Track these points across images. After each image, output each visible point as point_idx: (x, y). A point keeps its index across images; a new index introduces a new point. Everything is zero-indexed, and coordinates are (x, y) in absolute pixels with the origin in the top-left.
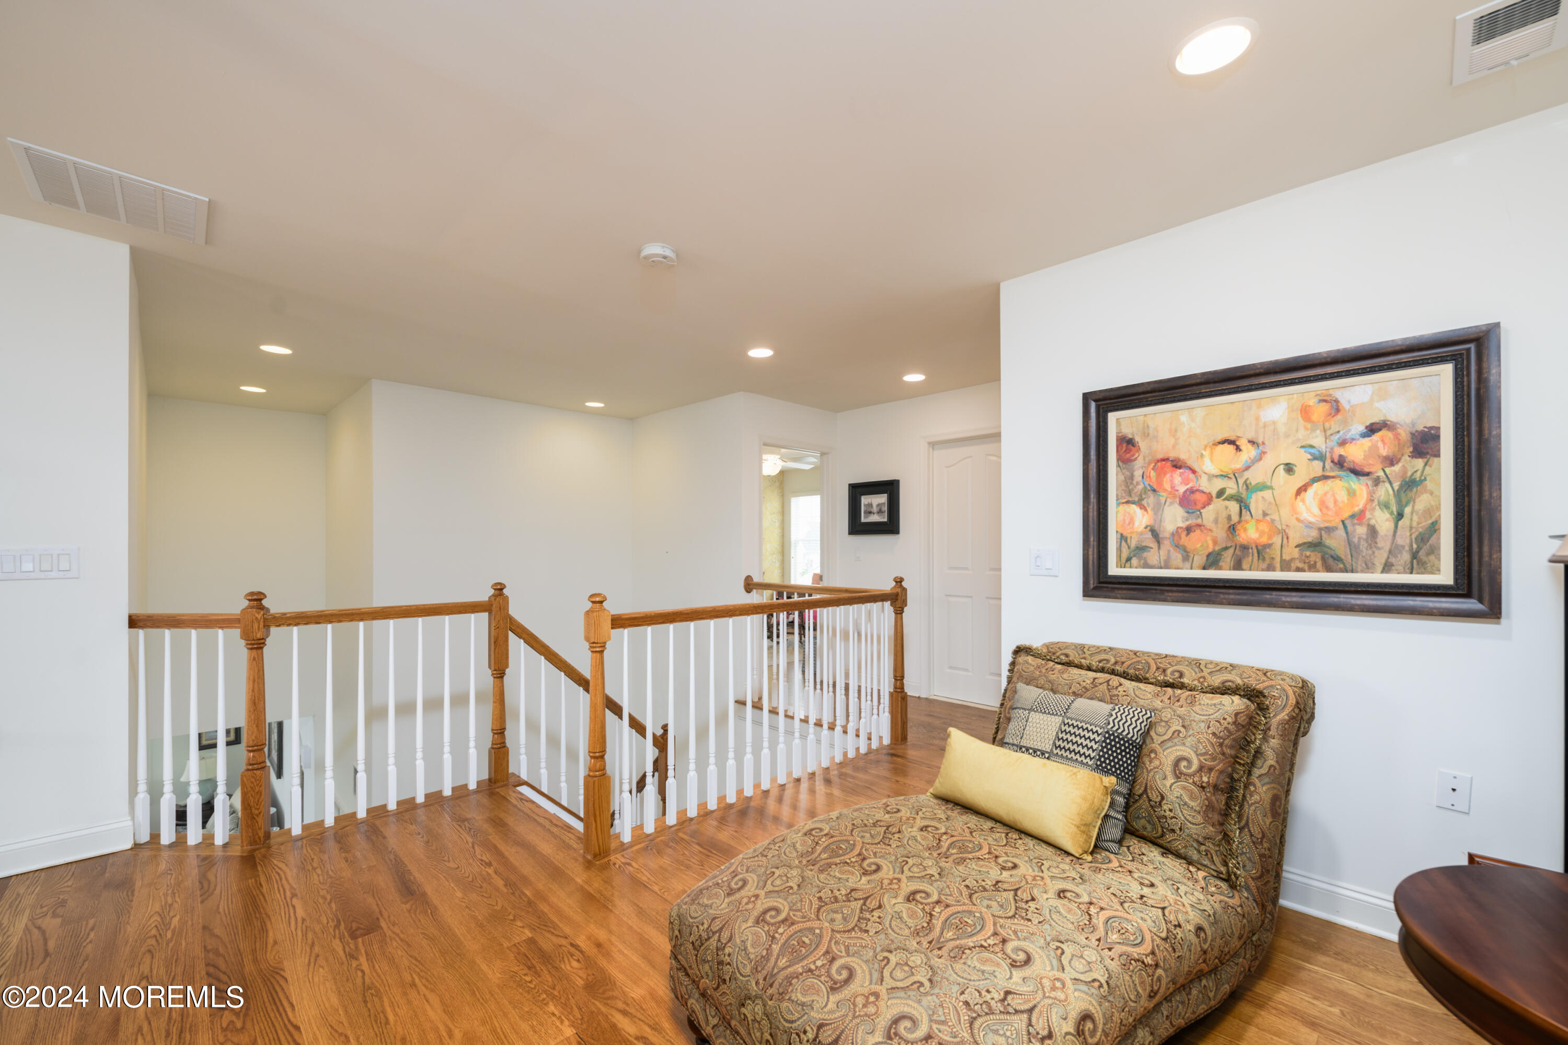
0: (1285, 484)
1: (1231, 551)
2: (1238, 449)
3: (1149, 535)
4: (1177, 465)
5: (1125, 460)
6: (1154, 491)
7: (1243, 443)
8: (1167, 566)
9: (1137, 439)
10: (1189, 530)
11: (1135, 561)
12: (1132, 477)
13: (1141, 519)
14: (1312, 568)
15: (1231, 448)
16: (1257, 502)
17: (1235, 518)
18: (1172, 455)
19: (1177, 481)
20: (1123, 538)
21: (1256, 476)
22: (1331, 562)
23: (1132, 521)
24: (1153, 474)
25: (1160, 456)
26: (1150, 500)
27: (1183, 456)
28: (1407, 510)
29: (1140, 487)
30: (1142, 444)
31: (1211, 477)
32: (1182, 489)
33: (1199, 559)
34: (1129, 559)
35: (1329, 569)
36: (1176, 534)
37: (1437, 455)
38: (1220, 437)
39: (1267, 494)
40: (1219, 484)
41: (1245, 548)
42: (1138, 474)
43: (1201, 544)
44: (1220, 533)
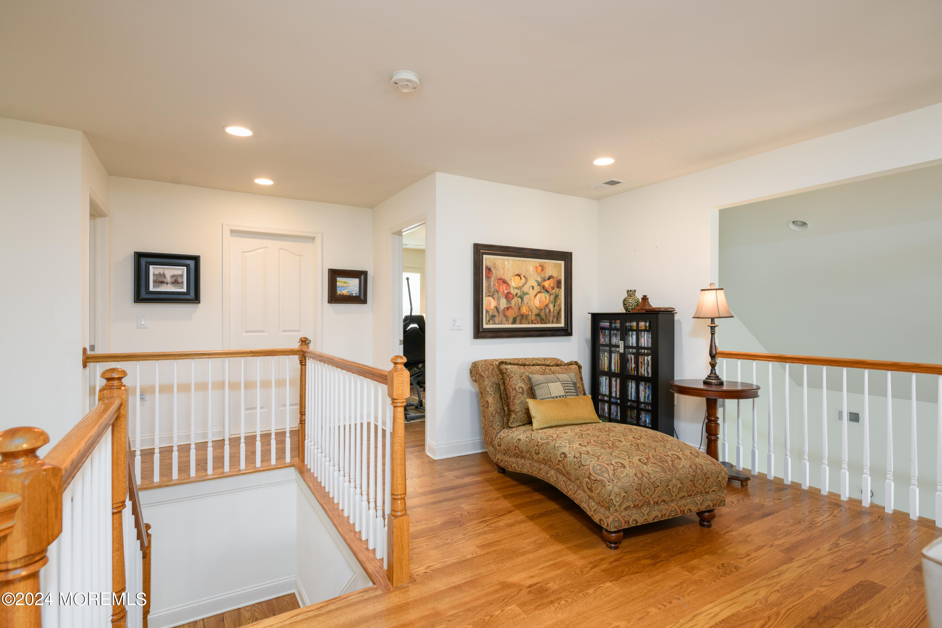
0: (532, 293)
1: (519, 317)
2: (521, 279)
3: (496, 310)
4: (505, 282)
5: (488, 277)
6: (497, 292)
7: (522, 276)
8: (501, 324)
9: (492, 269)
10: (508, 308)
11: (491, 322)
12: (490, 285)
13: (493, 304)
14: (538, 323)
15: (519, 278)
16: (526, 298)
17: (520, 304)
18: (503, 277)
19: (503, 289)
20: (487, 311)
21: (525, 289)
22: (542, 321)
23: (490, 304)
24: (497, 284)
25: (499, 277)
26: (496, 296)
27: (506, 279)
28: (556, 304)
29: (493, 289)
30: (494, 271)
31: (514, 288)
32: (506, 292)
33: (511, 320)
34: (489, 321)
35: (541, 323)
36: (504, 310)
37: (561, 288)
38: (516, 273)
39: (527, 296)
40: (516, 291)
41: (523, 316)
42: (492, 283)
43: (511, 314)
44: (516, 309)
